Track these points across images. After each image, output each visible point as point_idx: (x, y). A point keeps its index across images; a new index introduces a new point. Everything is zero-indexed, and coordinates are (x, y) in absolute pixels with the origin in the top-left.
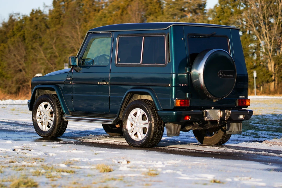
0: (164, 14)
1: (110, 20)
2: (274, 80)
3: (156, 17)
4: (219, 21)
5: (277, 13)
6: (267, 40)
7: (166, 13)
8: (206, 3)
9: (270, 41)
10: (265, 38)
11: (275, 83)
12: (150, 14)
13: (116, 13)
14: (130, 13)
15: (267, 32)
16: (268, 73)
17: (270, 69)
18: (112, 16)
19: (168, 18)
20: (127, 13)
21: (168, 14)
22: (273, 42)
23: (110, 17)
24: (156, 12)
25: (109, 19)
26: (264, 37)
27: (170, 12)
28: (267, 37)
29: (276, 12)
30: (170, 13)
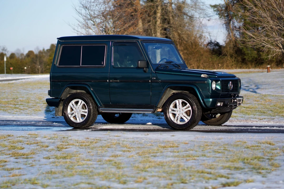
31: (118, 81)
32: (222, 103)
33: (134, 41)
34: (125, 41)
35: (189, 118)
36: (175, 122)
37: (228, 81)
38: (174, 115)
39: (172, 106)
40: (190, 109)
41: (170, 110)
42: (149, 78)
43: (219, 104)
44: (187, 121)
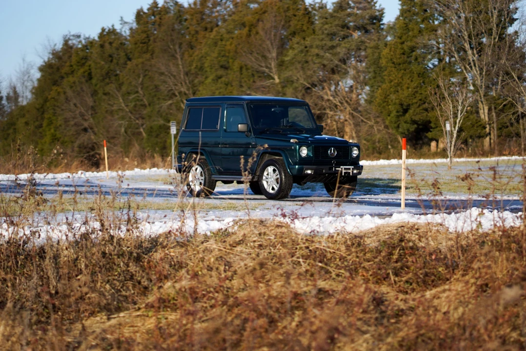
0: (316, 33)
1: (231, 44)
2: (490, 134)
3: (304, 39)
4: (403, 43)
5: (491, 29)
6: (475, 71)
7: (320, 32)
8: (383, 13)
9: (481, 74)
10: (473, 68)
11: (490, 139)
12: (294, 34)
13: (240, 34)
14: (261, 33)
15: (475, 58)
16: (480, 123)
17: (482, 116)
18: (233, 38)
19: (322, 40)
20: (257, 33)
21: (323, 33)
22: (486, 75)
23: (231, 40)
24: (304, 31)
25: (228, 43)
26: (471, 67)
27: (326, 29)
28: (475, 66)
29: (489, 27)
30: (326, 32)
31: (228, 146)
32: (313, 171)
33: (241, 102)
34: (235, 102)
35: (278, 186)
36: (268, 190)
37: (329, 147)
38: (267, 182)
39: (265, 174)
40: (278, 176)
41: (264, 178)
42: (250, 144)
43: (309, 172)
44: (276, 188)
